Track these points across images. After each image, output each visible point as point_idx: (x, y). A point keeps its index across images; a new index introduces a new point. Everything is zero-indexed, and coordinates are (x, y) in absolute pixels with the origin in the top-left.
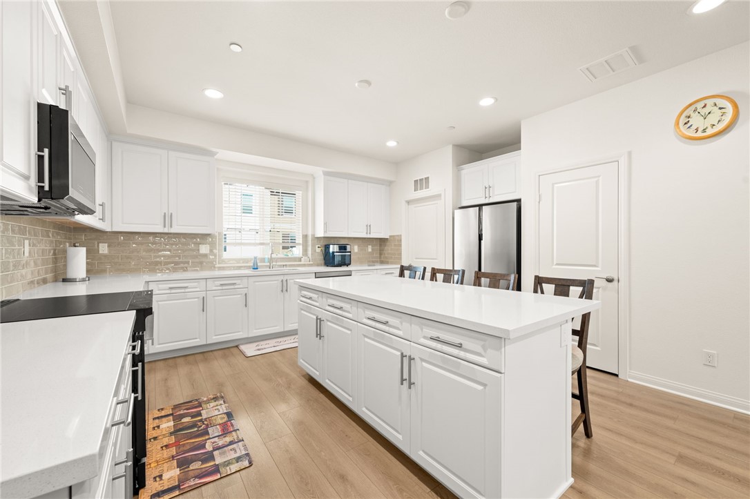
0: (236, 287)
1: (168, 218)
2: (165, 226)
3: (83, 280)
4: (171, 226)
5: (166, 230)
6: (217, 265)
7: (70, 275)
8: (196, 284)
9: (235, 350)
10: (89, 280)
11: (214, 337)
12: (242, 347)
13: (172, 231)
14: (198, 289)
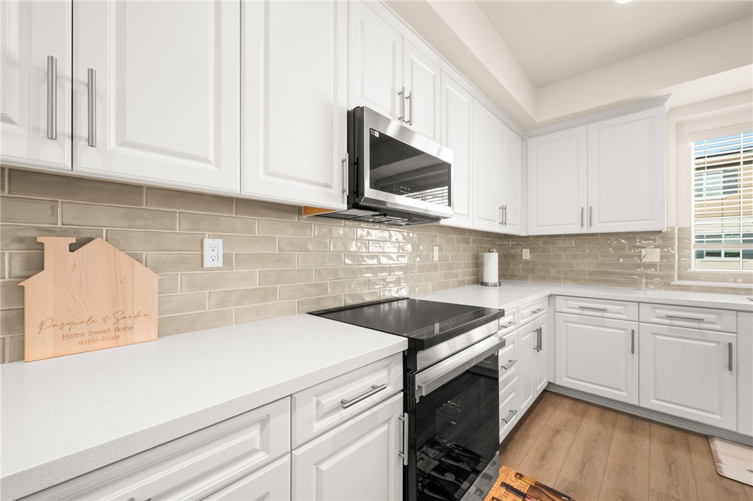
0: (703, 325)
1: (587, 214)
2: (582, 225)
3: (495, 285)
4: (591, 225)
5: (585, 231)
6: (676, 282)
7: (486, 280)
8: (621, 308)
9: (700, 443)
10: (500, 285)
11: (654, 401)
12: (719, 447)
13: (593, 230)
14: (624, 317)
